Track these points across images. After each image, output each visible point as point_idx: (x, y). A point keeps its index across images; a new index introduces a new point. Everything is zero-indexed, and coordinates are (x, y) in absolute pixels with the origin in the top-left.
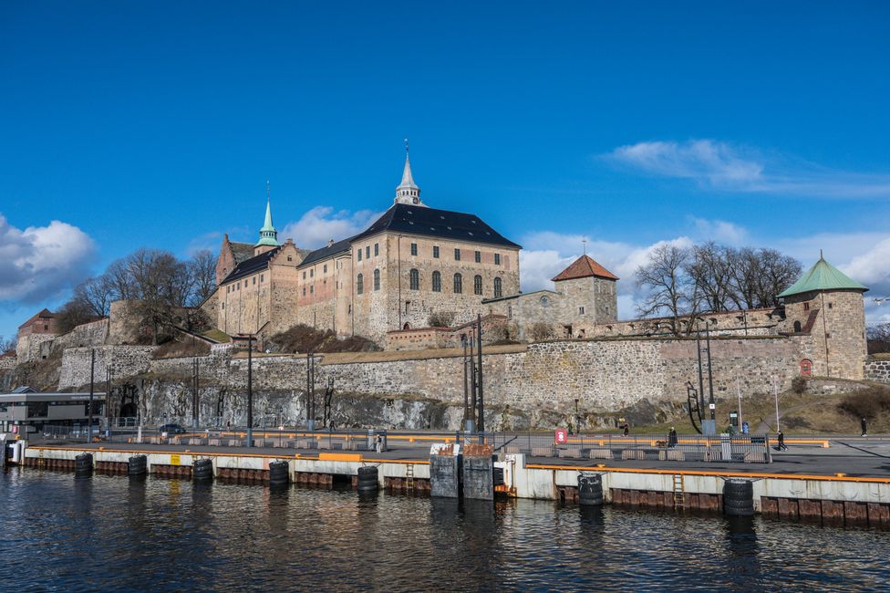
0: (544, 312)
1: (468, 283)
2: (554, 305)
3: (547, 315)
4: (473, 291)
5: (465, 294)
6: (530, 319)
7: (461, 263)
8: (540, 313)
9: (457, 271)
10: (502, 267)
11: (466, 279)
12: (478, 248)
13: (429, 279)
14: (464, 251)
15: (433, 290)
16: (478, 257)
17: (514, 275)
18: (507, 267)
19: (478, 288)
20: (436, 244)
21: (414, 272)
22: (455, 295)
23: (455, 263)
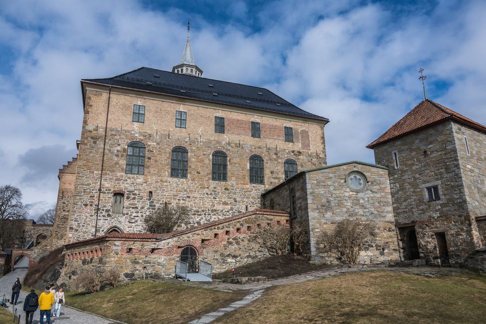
0: (356, 202)
1: (238, 167)
2: (376, 188)
3: (363, 207)
4: (247, 179)
5: (231, 182)
6: (329, 215)
7: (226, 138)
8: (349, 204)
9: (219, 148)
10: (298, 146)
11: (234, 161)
12: (256, 118)
13: (165, 159)
14: (232, 121)
15: (172, 175)
16: (256, 130)
17: (317, 156)
18: (306, 145)
19: (256, 175)
20: (182, 108)
21: (137, 146)
22: (213, 184)
23: (215, 137)
